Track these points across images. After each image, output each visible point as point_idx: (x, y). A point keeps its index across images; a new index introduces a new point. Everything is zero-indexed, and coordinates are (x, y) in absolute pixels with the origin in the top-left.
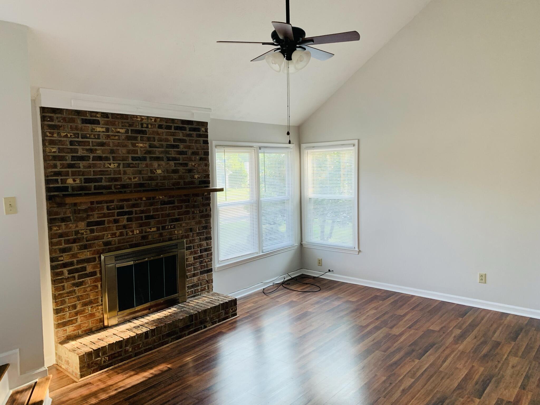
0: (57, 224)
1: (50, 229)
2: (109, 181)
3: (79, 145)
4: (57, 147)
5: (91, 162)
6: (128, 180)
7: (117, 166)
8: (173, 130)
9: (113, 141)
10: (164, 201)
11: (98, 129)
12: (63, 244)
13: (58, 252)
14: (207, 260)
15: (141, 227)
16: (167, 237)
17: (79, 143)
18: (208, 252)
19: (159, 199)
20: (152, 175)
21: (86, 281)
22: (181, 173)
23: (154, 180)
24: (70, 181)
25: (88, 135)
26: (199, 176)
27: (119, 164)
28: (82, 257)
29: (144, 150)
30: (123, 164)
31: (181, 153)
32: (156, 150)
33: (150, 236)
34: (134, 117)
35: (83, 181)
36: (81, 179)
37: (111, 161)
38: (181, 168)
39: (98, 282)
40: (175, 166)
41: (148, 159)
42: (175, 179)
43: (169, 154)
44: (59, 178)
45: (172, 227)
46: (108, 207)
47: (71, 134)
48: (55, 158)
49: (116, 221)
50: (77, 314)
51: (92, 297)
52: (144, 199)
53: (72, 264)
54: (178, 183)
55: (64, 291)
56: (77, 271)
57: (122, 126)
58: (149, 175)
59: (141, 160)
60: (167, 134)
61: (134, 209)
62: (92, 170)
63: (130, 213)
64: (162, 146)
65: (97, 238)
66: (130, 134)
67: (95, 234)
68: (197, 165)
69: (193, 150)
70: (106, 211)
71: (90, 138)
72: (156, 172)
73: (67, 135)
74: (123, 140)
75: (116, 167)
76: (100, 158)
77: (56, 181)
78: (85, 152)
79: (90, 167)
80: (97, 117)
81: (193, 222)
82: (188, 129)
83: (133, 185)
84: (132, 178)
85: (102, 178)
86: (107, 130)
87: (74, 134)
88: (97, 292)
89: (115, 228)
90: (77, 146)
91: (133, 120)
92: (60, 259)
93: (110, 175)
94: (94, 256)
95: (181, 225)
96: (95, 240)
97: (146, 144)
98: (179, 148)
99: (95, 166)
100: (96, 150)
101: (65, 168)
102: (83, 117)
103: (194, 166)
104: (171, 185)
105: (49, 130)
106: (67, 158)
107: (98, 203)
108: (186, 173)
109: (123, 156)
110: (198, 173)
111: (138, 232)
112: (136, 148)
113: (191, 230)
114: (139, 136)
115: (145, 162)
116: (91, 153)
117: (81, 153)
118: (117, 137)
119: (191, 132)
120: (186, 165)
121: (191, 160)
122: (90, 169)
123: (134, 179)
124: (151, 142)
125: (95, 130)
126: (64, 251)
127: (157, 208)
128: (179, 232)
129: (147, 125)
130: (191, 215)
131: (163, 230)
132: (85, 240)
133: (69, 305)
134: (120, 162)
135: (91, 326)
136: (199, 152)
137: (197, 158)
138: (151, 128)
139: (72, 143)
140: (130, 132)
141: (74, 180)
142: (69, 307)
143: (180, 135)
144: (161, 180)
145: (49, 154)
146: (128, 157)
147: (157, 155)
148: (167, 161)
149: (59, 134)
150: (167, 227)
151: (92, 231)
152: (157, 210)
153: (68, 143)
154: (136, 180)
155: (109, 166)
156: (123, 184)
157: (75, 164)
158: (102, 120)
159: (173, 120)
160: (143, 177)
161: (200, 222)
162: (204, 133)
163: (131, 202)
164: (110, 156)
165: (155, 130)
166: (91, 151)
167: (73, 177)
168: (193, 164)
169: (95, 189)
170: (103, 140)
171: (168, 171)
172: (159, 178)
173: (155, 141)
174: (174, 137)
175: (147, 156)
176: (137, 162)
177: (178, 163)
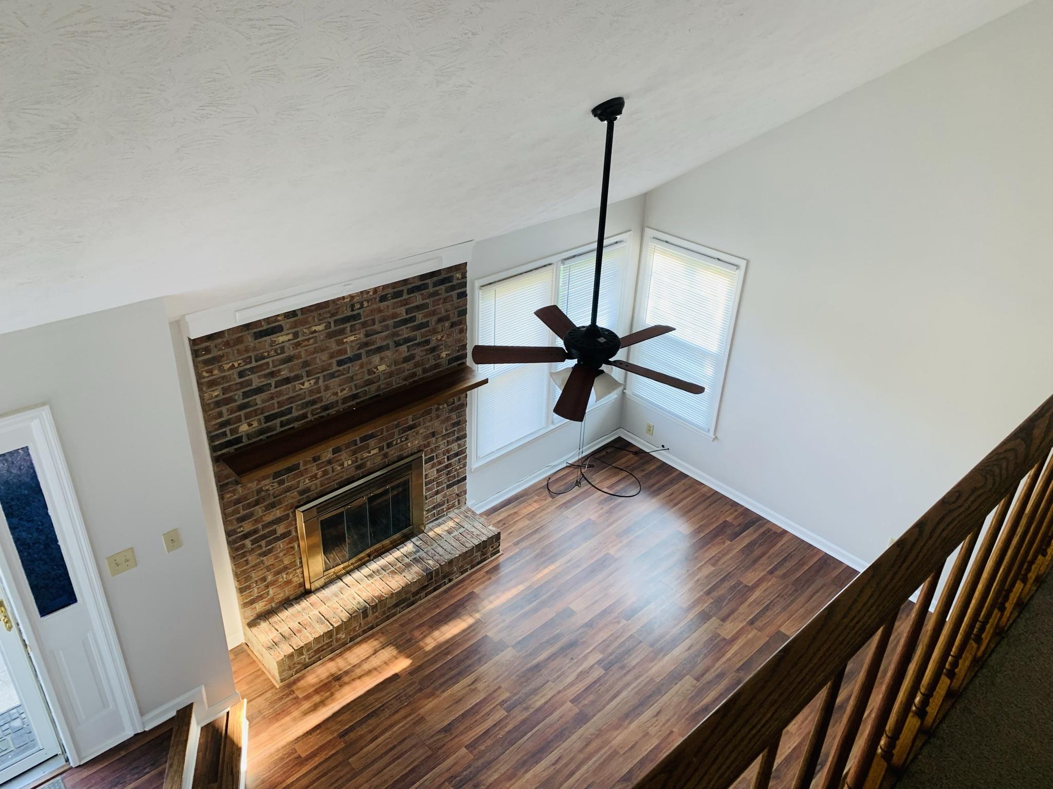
0: (231, 489)
1: (221, 497)
2: (303, 408)
3: (253, 373)
4: (220, 387)
5: (273, 390)
6: (332, 397)
7: (315, 383)
8: (405, 296)
9: (306, 348)
11: (281, 339)
12: (242, 511)
13: (235, 523)
14: (458, 468)
15: (355, 454)
16: (394, 455)
17: (252, 370)
18: (460, 457)
20: (371, 377)
21: (278, 546)
22: (417, 358)
23: (374, 383)
24: (244, 428)
25: (266, 354)
26: (449, 352)
27: (317, 379)
28: (269, 518)
29: (357, 344)
30: (324, 376)
31: (419, 327)
32: (376, 338)
33: (369, 463)
34: (339, 301)
35: (263, 421)
36: (259, 420)
37: (305, 379)
38: (418, 351)
39: (294, 542)
40: (408, 351)
41: (364, 356)
42: (408, 370)
43: (398, 335)
44: (227, 429)
45: (403, 439)
47: (239, 362)
48: (218, 404)
49: (316, 459)
50: (267, 587)
51: (286, 562)
53: (255, 531)
54: (414, 375)
55: (248, 566)
56: (263, 537)
57: (320, 320)
58: (367, 377)
59: (352, 362)
60: (396, 306)
62: (275, 401)
64: (387, 328)
65: (289, 489)
66: (333, 328)
67: (286, 485)
68: (445, 336)
69: (439, 316)
71: (270, 357)
72: (377, 369)
73: (233, 364)
74: (323, 340)
75: (312, 385)
76: (287, 381)
77: (224, 434)
78: (262, 379)
79: (272, 398)
80: (279, 321)
81: (436, 423)
82: (431, 286)
83: (340, 402)
84: (339, 391)
85: (292, 407)
86: (296, 335)
87: (244, 360)
88: (293, 554)
89: (315, 468)
90: (249, 375)
91: (337, 304)
92: (239, 530)
93: (304, 398)
94: (286, 513)
95: (417, 433)
96: (286, 492)
97: (359, 333)
98: (415, 321)
99: (279, 394)
100: (279, 371)
101: (235, 412)
102: (255, 330)
103: (441, 340)
105: (206, 368)
106: (237, 397)
108: (426, 355)
109: (323, 366)
110: (447, 347)
111: (350, 462)
112: (345, 346)
113: (433, 434)
114: (348, 325)
115: (359, 362)
116: (273, 377)
117: (256, 383)
118: (311, 341)
119: (437, 288)
120: (427, 342)
121: (435, 332)
122: (271, 402)
123: (341, 392)
124: (367, 329)
125: (277, 343)
126: (242, 519)
128: (413, 443)
129: (362, 303)
130: (433, 414)
131: (388, 448)
132: (272, 497)
133: (256, 579)
134: (318, 375)
135: (287, 594)
136: (449, 315)
137: (447, 325)
138: (368, 306)
139: (241, 374)
140: (332, 325)
141: (250, 425)
142: (256, 582)
143: (418, 299)
144: (385, 379)
145: (208, 402)
146: (331, 364)
147: (379, 344)
148: (396, 347)
149: (221, 369)
150: (394, 442)
151: (281, 483)
153: (236, 376)
154: (345, 392)
155: (302, 387)
157: (248, 402)
158: (286, 324)
159: (405, 282)
160: (355, 385)
161: (448, 420)
162: (459, 281)
164: (303, 372)
165: (375, 306)
166: (272, 374)
167: (248, 421)
168: (439, 337)
169: (281, 427)
170: (290, 352)
171: (396, 363)
172: (382, 378)
173: (374, 325)
174: (407, 307)
175: (362, 351)
176: (345, 366)
177: (413, 345)
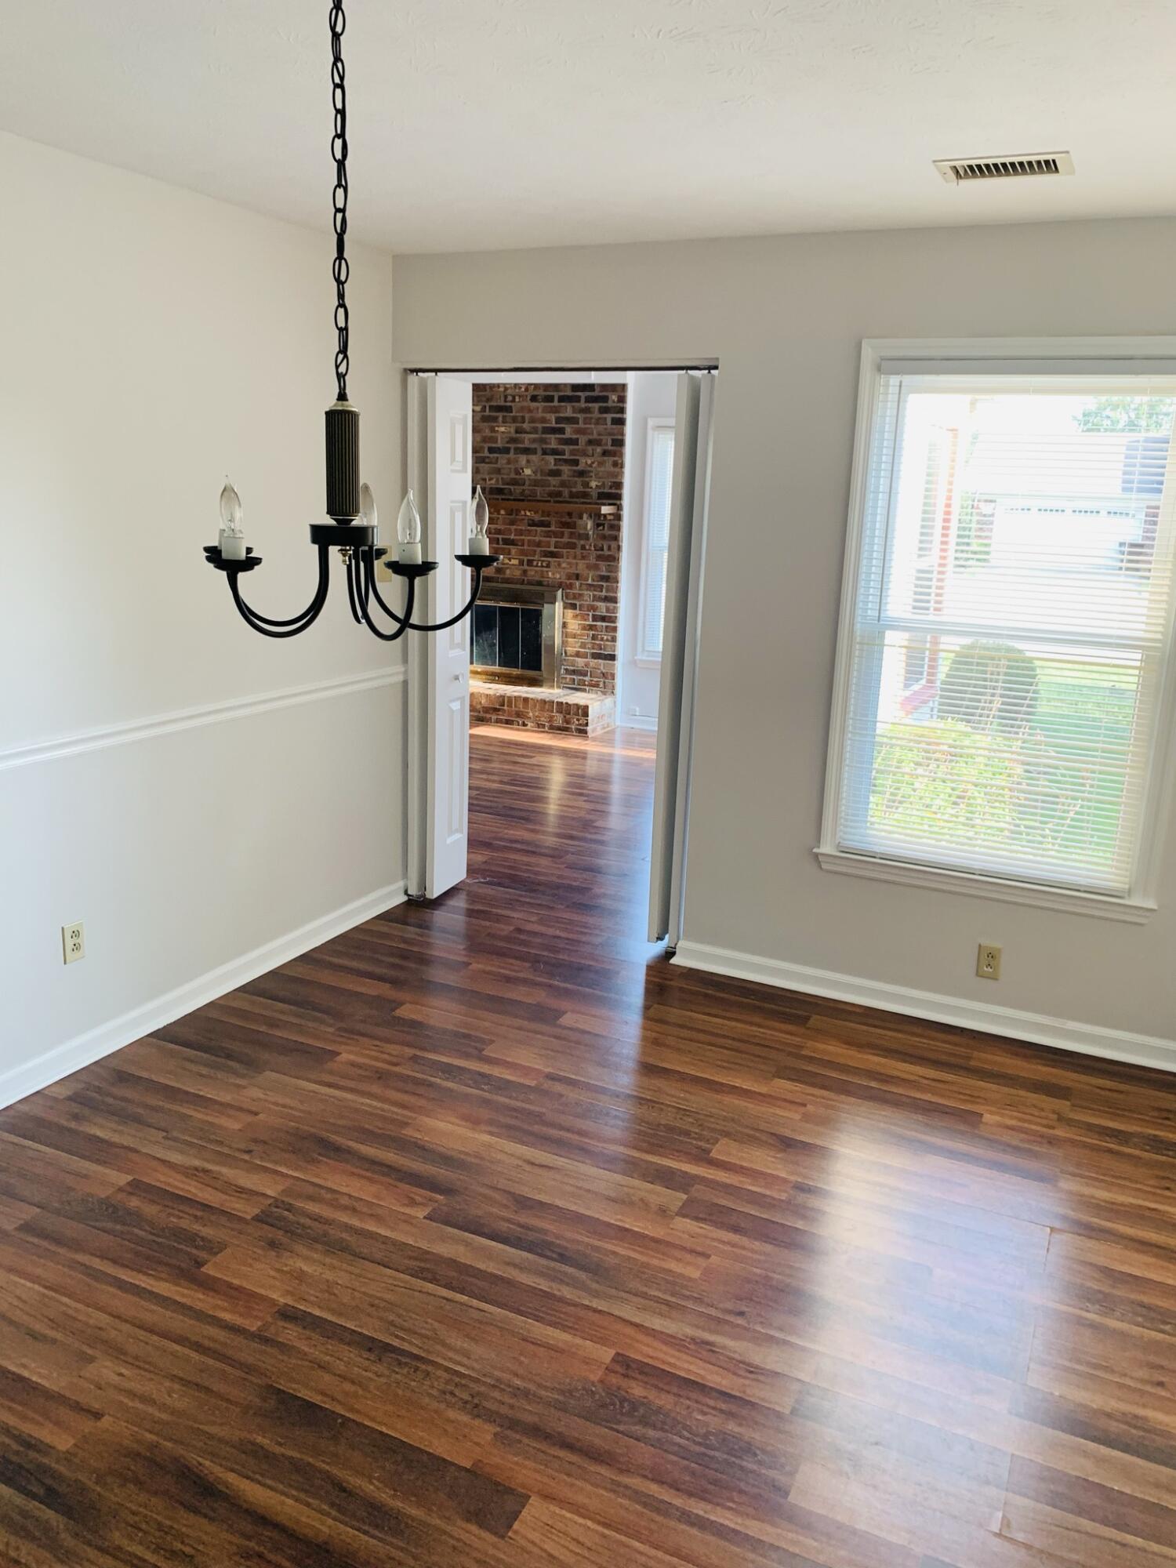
8: (556, 403)
10: (533, 521)
14: (605, 637)
16: (534, 578)
19: (525, 515)
20: (517, 477)
22: (565, 477)
23: (519, 485)
26: (599, 484)
29: (507, 437)
31: (567, 442)
34: (494, 387)
38: (565, 469)
40: (555, 465)
41: (512, 451)
42: (554, 486)
43: (546, 443)
45: (544, 564)
52: (502, 512)
54: (559, 494)
58: (513, 475)
59: (501, 453)
60: (546, 409)
64: (535, 431)
66: (487, 413)
68: (596, 463)
69: (591, 437)
72: (523, 472)
82: (583, 400)
84: (487, 479)
91: (493, 391)
95: (559, 565)
97: (510, 427)
98: (564, 434)
103: (591, 466)
104: (545, 495)
108: (574, 476)
110: (598, 477)
112: (496, 435)
113: (577, 577)
114: (500, 415)
115: (507, 456)
119: (590, 405)
120: (576, 462)
121: (585, 454)
123: (490, 480)
124: (518, 425)
127: (521, 530)
128: (556, 575)
129: (514, 397)
130: (578, 551)
131: (528, 565)
136: (601, 440)
137: (598, 450)
138: (519, 402)
140: (488, 410)
143: (568, 411)
144: (530, 485)
146: (483, 448)
147: (527, 445)
148: (543, 454)
150: (535, 563)
152: (520, 533)
154: (493, 482)
159: (556, 389)
160: (502, 478)
161: (596, 567)
162: (615, 405)
165: (525, 404)
168: (589, 462)
171: (543, 473)
172: (527, 483)
173: (524, 422)
174: (557, 415)
175: (512, 446)
176: (496, 455)
177: (560, 460)
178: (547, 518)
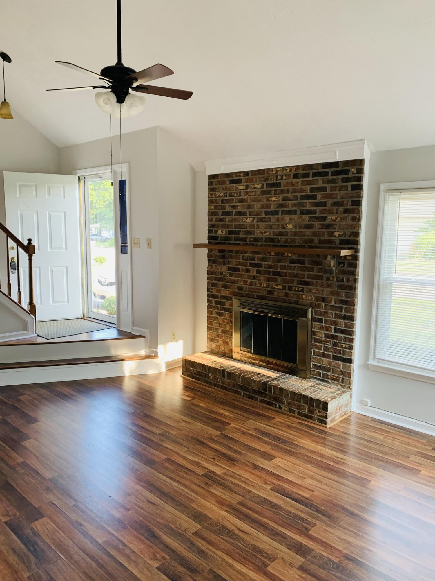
0: (212, 264)
2: (246, 234)
3: (227, 203)
4: (214, 205)
5: (234, 217)
6: (260, 234)
8: (311, 178)
9: (250, 197)
10: (293, 260)
11: (240, 187)
13: (210, 285)
14: (344, 346)
15: (268, 281)
16: (293, 299)
17: (227, 201)
19: (288, 256)
20: (283, 230)
21: (225, 314)
22: (316, 229)
23: (284, 235)
24: (220, 232)
25: (233, 194)
26: (341, 234)
27: (254, 218)
29: (277, 204)
30: (258, 218)
31: (318, 204)
32: (288, 203)
33: (275, 293)
34: (269, 171)
35: (227, 233)
36: (226, 231)
37: (248, 216)
38: (317, 223)
40: (309, 221)
41: (280, 213)
43: (303, 206)
44: (214, 229)
45: (300, 289)
46: (242, 256)
47: (223, 194)
48: (212, 214)
49: (248, 271)
51: (228, 329)
52: (273, 254)
54: (311, 241)
56: (220, 303)
57: (259, 181)
58: (280, 229)
59: (273, 215)
60: (303, 183)
61: (263, 263)
62: (234, 223)
63: (259, 266)
64: (296, 198)
65: (233, 282)
66: (265, 189)
67: (232, 278)
68: (339, 219)
69: (336, 200)
70: (241, 260)
71: (235, 196)
72: (287, 227)
73: (220, 195)
74: (259, 195)
75: (251, 221)
76: (240, 213)
77: (212, 231)
78: (230, 208)
79: (232, 221)
80: (240, 176)
81: (326, 291)
82: (330, 174)
83: (264, 239)
84: (264, 232)
85: (240, 231)
86: (247, 187)
89: (247, 277)
90: (225, 203)
91: (269, 174)
93: (246, 228)
94: (230, 296)
95: (310, 291)
97: (279, 197)
98: (316, 199)
99: (236, 220)
100: (237, 206)
102: (230, 179)
103: (334, 221)
104: (302, 242)
105: (211, 193)
106: (219, 214)
107: (237, 252)
108: (322, 229)
109: (257, 211)
110: (340, 229)
111: (265, 286)
112: (270, 202)
113: (323, 300)
114: (273, 189)
115: (276, 216)
116: (234, 209)
117: (228, 209)
118: (254, 193)
119: (335, 177)
120: (324, 219)
121: (330, 212)
122: (232, 223)
124: (284, 195)
125: (238, 189)
126: (213, 285)
127: (285, 266)
128: (308, 297)
129: (282, 177)
130: (324, 281)
131: (289, 290)
132: (226, 281)
134: (254, 216)
136: (343, 202)
137: (341, 209)
138: (286, 179)
139: (222, 201)
140: (265, 186)
141: (222, 232)
143: (320, 182)
144: (291, 236)
146: (261, 212)
147: (290, 208)
148: (301, 214)
149: (215, 194)
150: (293, 288)
151: (231, 275)
152: (283, 267)
153: (220, 202)
154: (267, 234)
155: (246, 220)
156: (256, 238)
157: (223, 218)
158: (243, 179)
159: (311, 167)
160: (273, 231)
161: (337, 294)
162: (354, 175)
163: (261, 256)
164: (248, 211)
165: (290, 180)
167: (222, 229)
168: (334, 218)
169: (235, 240)
170: (243, 197)
171: (300, 227)
172: (290, 234)
173: (288, 194)
174: (311, 186)
175: (280, 210)
176: (269, 216)
177: (313, 217)
178: (303, 258)
